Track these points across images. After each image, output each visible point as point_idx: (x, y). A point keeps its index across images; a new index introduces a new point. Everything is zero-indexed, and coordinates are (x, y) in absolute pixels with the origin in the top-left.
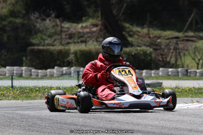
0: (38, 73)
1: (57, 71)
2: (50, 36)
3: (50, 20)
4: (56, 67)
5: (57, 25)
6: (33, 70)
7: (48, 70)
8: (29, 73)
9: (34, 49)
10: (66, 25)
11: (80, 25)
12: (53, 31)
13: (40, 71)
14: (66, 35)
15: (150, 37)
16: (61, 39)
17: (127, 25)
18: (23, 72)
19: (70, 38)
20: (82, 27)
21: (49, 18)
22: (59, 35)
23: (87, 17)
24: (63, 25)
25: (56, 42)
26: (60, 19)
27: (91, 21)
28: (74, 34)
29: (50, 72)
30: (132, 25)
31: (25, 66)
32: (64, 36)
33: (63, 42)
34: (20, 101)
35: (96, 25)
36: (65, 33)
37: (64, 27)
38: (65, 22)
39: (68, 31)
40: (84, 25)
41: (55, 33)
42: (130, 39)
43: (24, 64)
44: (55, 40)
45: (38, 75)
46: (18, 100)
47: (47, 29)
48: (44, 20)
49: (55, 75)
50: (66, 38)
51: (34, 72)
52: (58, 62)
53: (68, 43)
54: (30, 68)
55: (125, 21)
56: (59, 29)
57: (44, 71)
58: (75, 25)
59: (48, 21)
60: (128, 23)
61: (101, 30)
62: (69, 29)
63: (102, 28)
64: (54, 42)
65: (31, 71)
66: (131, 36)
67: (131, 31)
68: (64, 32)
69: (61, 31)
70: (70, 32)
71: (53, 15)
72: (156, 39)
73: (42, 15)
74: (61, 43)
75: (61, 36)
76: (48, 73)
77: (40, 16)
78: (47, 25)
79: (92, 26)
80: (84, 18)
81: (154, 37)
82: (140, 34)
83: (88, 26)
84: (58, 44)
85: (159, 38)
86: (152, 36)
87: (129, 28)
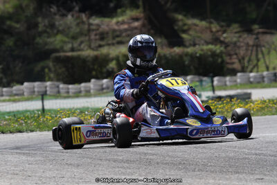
0: (68, 89)
1: (95, 85)
2: (74, 38)
3: (73, 16)
4: (93, 80)
5: (83, 22)
6: (61, 86)
7: (83, 85)
8: (56, 90)
9: (60, 57)
10: (95, 21)
11: (114, 20)
12: (78, 30)
13: (70, 86)
14: (96, 35)
15: (211, 32)
16: (90, 40)
17: (180, 17)
18: (48, 89)
19: (102, 39)
20: (118, 22)
21: (71, 13)
22: (86, 35)
23: (123, 9)
24: (91, 21)
25: (82, 46)
26: (87, 13)
27: (131, 13)
28: (107, 33)
29: (85, 87)
30: (185, 16)
31: (49, 81)
32: (93, 37)
33: (93, 45)
35: (137, 19)
36: (94, 33)
37: (92, 24)
38: (94, 17)
39: (98, 29)
40: (120, 19)
41: (81, 34)
42: (184, 36)
43: (47, 78)
44: (82, 42)
45: (68, 92)
47: (70, 27)
48: (64, 15)
49: (92, 91)
50: (96, 40)
51: (62, 88)
52: (94, 73)
53: (100, 46)
54: (57, 83)
55: (176, 11)
56: (86, 27)
57: (77, 86)
58: (107, 20)
59: (70, 17)
60: (180, 14)
61: (143, 25)
62: (98, 25)
63: (146, 22)
64: (80, 45)
65: (58, 87)
66: (185, 32)
67: (185, 25)
68: (93, 30)
69: (89, 30)
70: (101, 30)
71: (77, 9)
72: (220, 33)
73: (61, 9)
74: (90, 47)
75: (90, 36)
76: (82, 89)
77: (59, 10)
78: (68, 22)
79: (131, 21)
80: (119, 11)
81: (218, 31)
82: (198, 28)
83: (126, 20)
84: (86, 48)
85: (224, 32)
86: (214, 30)
87: (182, 20)
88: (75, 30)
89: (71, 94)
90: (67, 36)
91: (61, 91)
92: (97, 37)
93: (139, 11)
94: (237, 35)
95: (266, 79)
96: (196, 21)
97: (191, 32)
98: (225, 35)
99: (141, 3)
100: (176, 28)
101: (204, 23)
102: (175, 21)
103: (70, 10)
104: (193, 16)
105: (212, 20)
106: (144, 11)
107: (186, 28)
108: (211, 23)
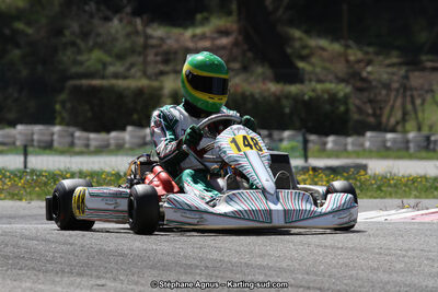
0: (88, 139)
1: (132, 137)
2: (120, 57)
3: (121, 20)
4: (129, 128)
5: (137, 33)
6: (78, 134)
7: (113, 134)
8: (68, 139)
9: (81, 86)
10: (157, 31)
11: (189, 33)
12: (128, 44)
13: (92, 136)
14: (156, 55)
15: (347, 61)
16: (145, 63)
17: (297, 33)
18: (55, 137)
19: (166, 61)
20: (194, 36)
21: (118, 16)
22: (140, 54)
23: (205, 14)
24: (149, 31)
25: (133, 71)
26: (145, 17)
27: (217, 22)
28: (176, 53)
29: (116, 138)
30: (307, 32)
31: (60, 124)
32: (151, 57)
33: (151, 70)
34: (23, 203)
35: (224, 33)
36: (154, 51)
37: (151, 37)
38: (155, 25)
39: (160, 46)
40: (199, 31)
41: (133, 51)
42: (301, 65)
43: (58, 120)
44: (132, 65)
45: (87, 146)
46: (21, 200)
47: (115, 39)
48: (107, 19)
49: (127, 146)
50: (156, 63)
51: (79, 138)
52: (135, 117)
53: (162, 73)
54: (71, 129)
55: (291, 23)
56: (141, 40)
57: (103, 136)
58: (176, 31)
59: (116, 22)
60: (298, 28)
61: (236, 44)
62: (162, 39)
63: (240, 38)
64: (129, 69)
65: (72, 135)
66: (303, 58)
67: (305, 47)
68: (153, 46)
69: (146, 46)
70: (165, 47)
71: (128, 9)
72: (362, 65)
73: (103, 8)
74: (145, 74)
75: (146, 56)
76: (112, 141)
77: (98, 10)
78: (113, 31)
79: (215, 35)
80: (199, 17)
81: (359, 61)
82: (325, 54)
83: (208, 34)
84: (139, 74)
85: (369, 63)
86: (352, 58)
87: (300, 39)
88: (123, 44)
89: (92, 148)
90: (108, 52)
91: (76, 141)
92: (159, 58)
93: (230, 19)
94: (390, 70)
95: (411, 145)
96: (323, 43)
97: (314, 60)
98: (369, 69)
99: (234, 7)
100: (289, 51)
101: (336, 47)
102: (288, 40)
103: (117, 10)
104: (320, 34)
105: (351, 43)
106: (239, 20)
107: (305, 52)
108: (347, 47)
